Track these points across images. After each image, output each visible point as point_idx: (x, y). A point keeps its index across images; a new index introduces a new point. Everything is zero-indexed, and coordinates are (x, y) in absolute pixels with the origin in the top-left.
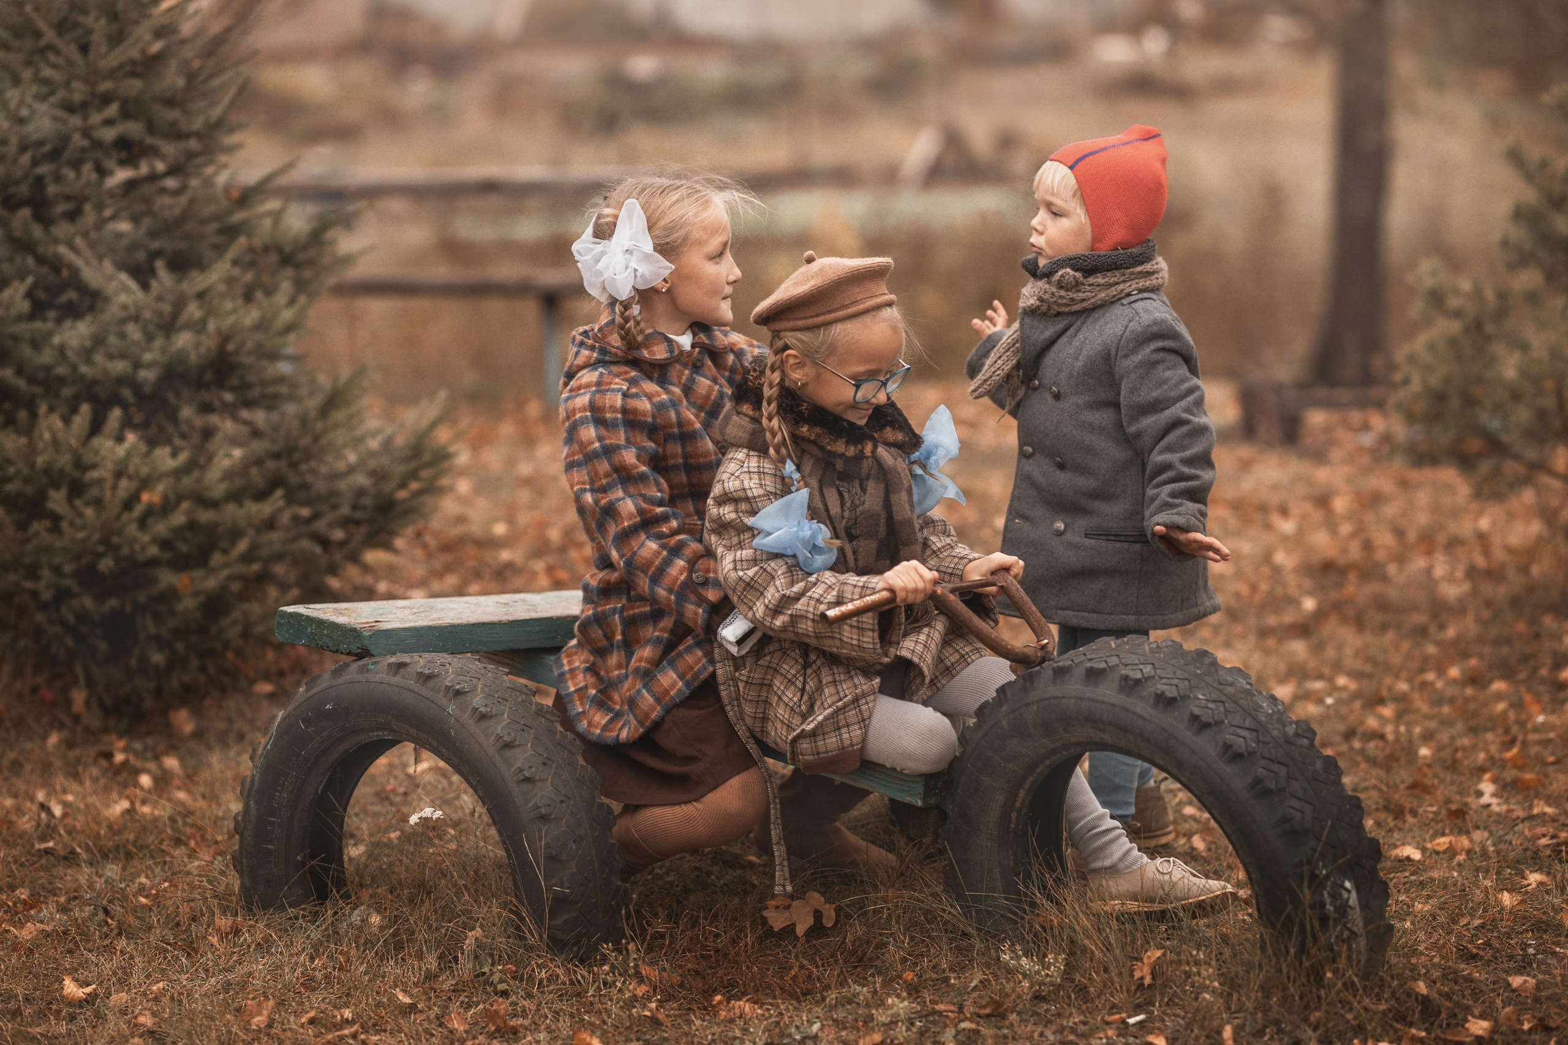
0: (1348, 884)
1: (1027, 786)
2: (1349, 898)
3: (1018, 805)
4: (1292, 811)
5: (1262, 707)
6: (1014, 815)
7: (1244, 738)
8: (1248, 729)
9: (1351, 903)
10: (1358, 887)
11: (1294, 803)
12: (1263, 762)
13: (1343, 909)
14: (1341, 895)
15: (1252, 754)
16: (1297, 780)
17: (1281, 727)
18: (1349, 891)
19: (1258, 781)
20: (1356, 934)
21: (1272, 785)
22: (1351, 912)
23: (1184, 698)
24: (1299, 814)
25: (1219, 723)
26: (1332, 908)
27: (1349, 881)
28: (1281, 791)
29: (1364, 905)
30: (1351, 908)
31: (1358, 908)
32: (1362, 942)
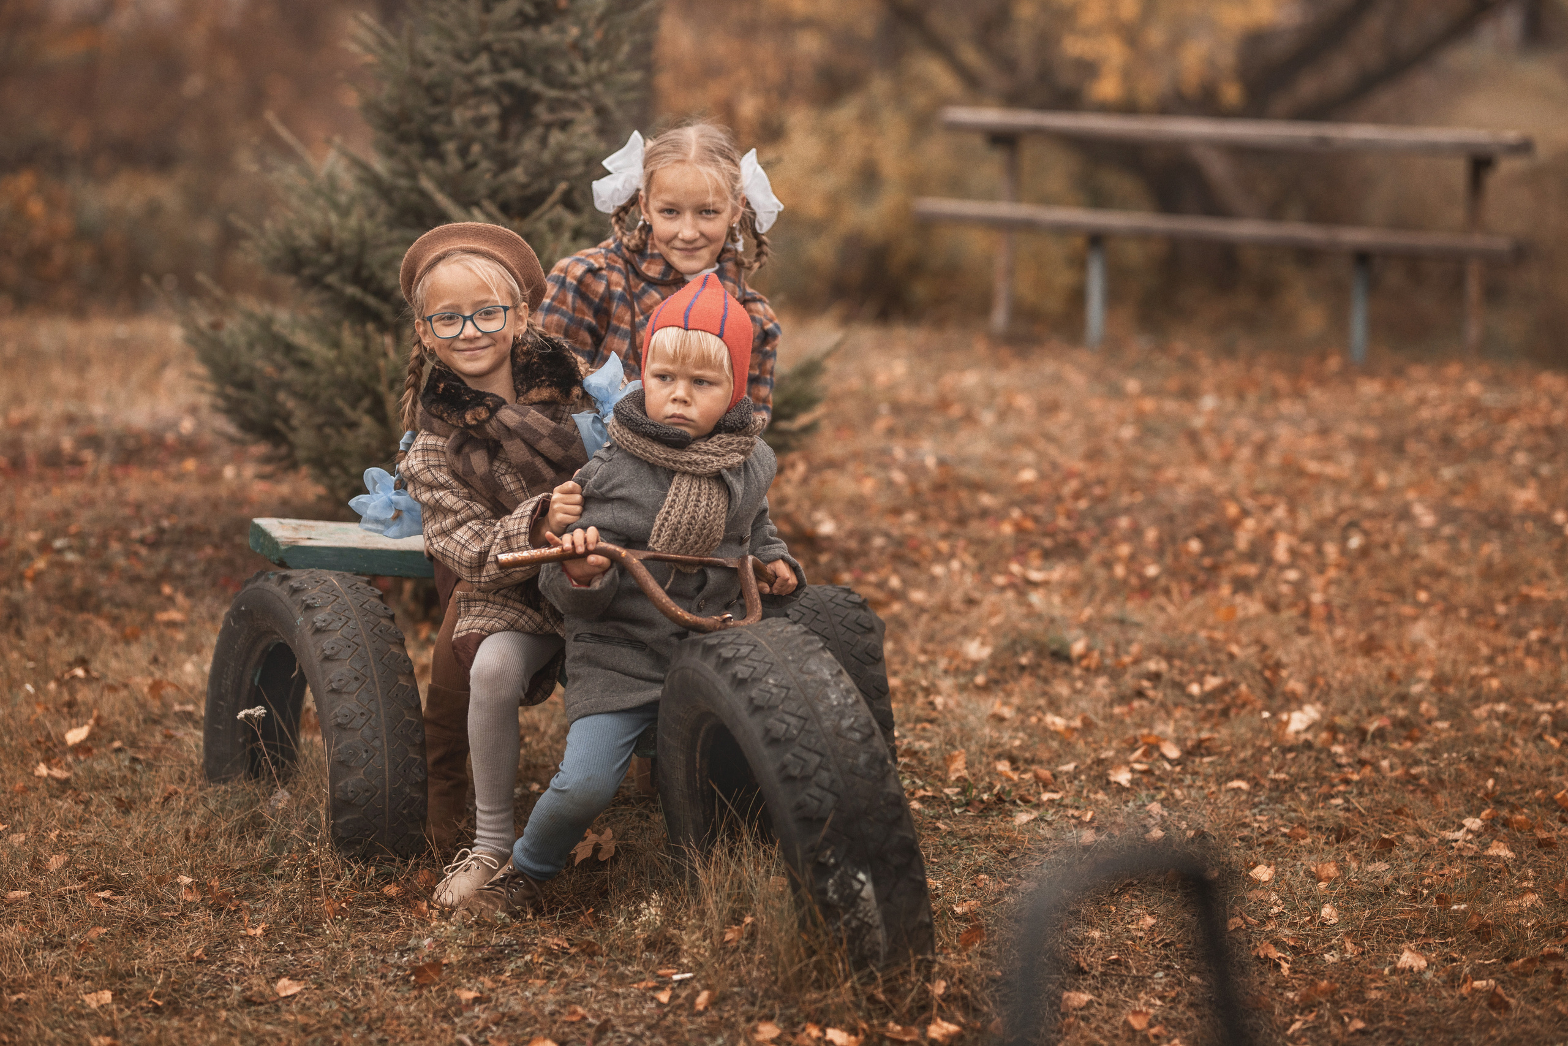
0: (862, 876)
1: (698, 749)
2: (861, 890)
3: (698, 766)
4: (808, 798)
5: (829, 698)
6: (697, 775)
7: (789, 725)
8: (800, 717)
9: (863, 894)
10: (876, 881)
11: (816, 792)
12: (797, 750)
13: (852, 899)
14: (851, 887)
15: (790, 740)
16: (828, 770)
17: (837, 718)
18: (863, 883)
19: (784, 767)
20: (871, 926)
21: (795, 772)
22: (863, 904)
23: (755, 680)
24: (816, 803)
25: (774, 707)
26: (835, 897)
27: (865, 873)
28: (806, 779)
29: (883, 898)
30: (863, 899)
31: (874, 902)
32: (880, 935)
